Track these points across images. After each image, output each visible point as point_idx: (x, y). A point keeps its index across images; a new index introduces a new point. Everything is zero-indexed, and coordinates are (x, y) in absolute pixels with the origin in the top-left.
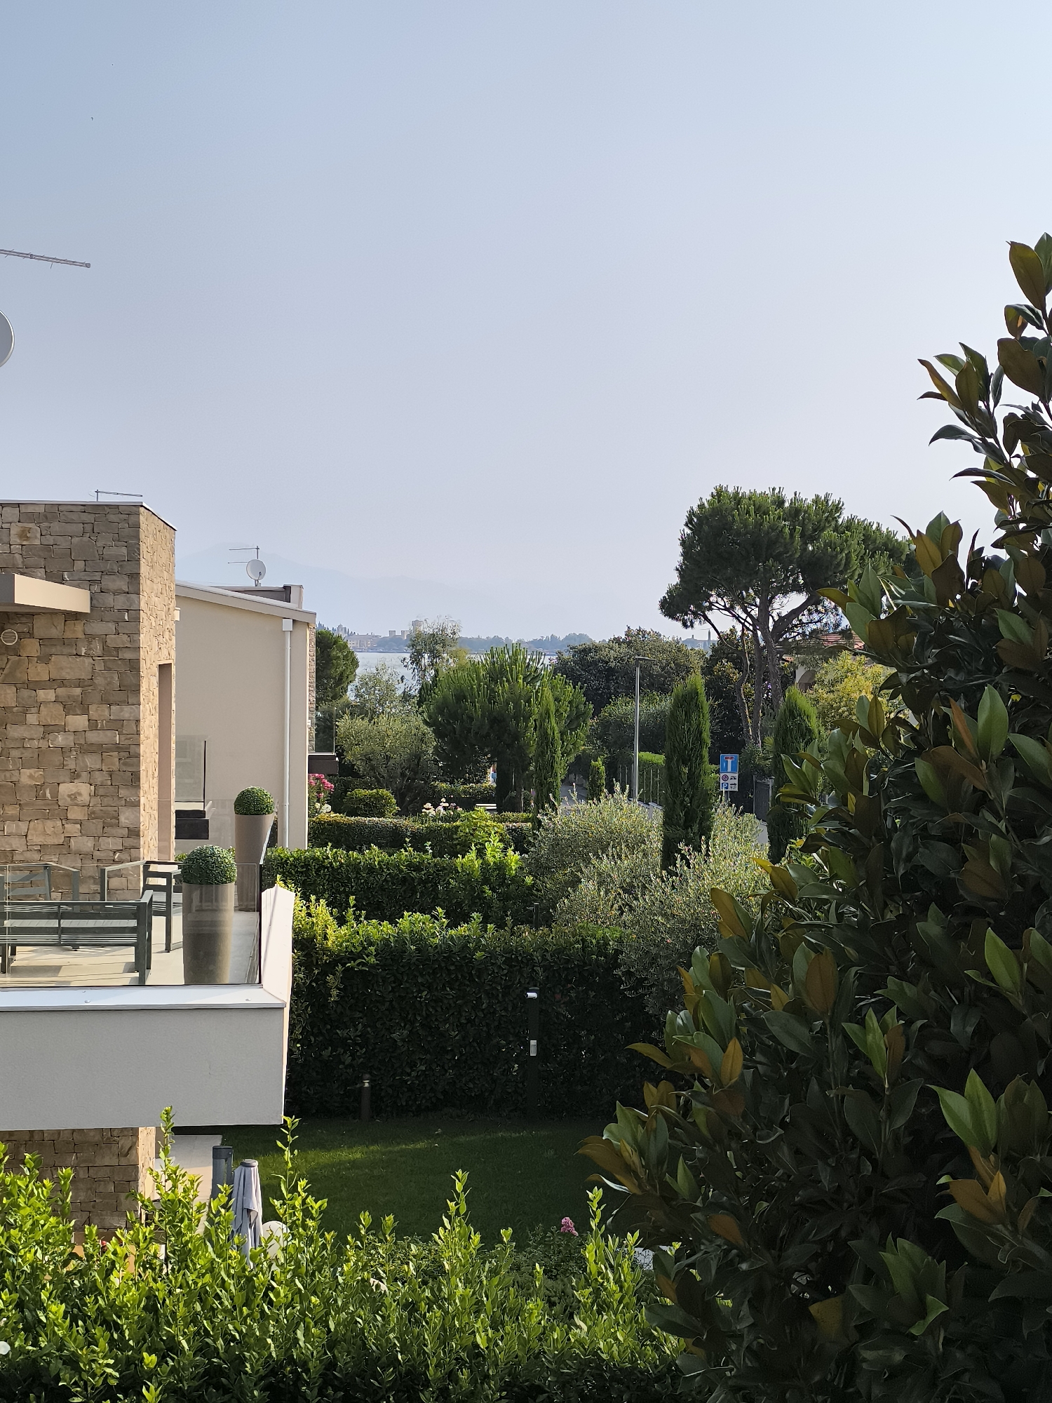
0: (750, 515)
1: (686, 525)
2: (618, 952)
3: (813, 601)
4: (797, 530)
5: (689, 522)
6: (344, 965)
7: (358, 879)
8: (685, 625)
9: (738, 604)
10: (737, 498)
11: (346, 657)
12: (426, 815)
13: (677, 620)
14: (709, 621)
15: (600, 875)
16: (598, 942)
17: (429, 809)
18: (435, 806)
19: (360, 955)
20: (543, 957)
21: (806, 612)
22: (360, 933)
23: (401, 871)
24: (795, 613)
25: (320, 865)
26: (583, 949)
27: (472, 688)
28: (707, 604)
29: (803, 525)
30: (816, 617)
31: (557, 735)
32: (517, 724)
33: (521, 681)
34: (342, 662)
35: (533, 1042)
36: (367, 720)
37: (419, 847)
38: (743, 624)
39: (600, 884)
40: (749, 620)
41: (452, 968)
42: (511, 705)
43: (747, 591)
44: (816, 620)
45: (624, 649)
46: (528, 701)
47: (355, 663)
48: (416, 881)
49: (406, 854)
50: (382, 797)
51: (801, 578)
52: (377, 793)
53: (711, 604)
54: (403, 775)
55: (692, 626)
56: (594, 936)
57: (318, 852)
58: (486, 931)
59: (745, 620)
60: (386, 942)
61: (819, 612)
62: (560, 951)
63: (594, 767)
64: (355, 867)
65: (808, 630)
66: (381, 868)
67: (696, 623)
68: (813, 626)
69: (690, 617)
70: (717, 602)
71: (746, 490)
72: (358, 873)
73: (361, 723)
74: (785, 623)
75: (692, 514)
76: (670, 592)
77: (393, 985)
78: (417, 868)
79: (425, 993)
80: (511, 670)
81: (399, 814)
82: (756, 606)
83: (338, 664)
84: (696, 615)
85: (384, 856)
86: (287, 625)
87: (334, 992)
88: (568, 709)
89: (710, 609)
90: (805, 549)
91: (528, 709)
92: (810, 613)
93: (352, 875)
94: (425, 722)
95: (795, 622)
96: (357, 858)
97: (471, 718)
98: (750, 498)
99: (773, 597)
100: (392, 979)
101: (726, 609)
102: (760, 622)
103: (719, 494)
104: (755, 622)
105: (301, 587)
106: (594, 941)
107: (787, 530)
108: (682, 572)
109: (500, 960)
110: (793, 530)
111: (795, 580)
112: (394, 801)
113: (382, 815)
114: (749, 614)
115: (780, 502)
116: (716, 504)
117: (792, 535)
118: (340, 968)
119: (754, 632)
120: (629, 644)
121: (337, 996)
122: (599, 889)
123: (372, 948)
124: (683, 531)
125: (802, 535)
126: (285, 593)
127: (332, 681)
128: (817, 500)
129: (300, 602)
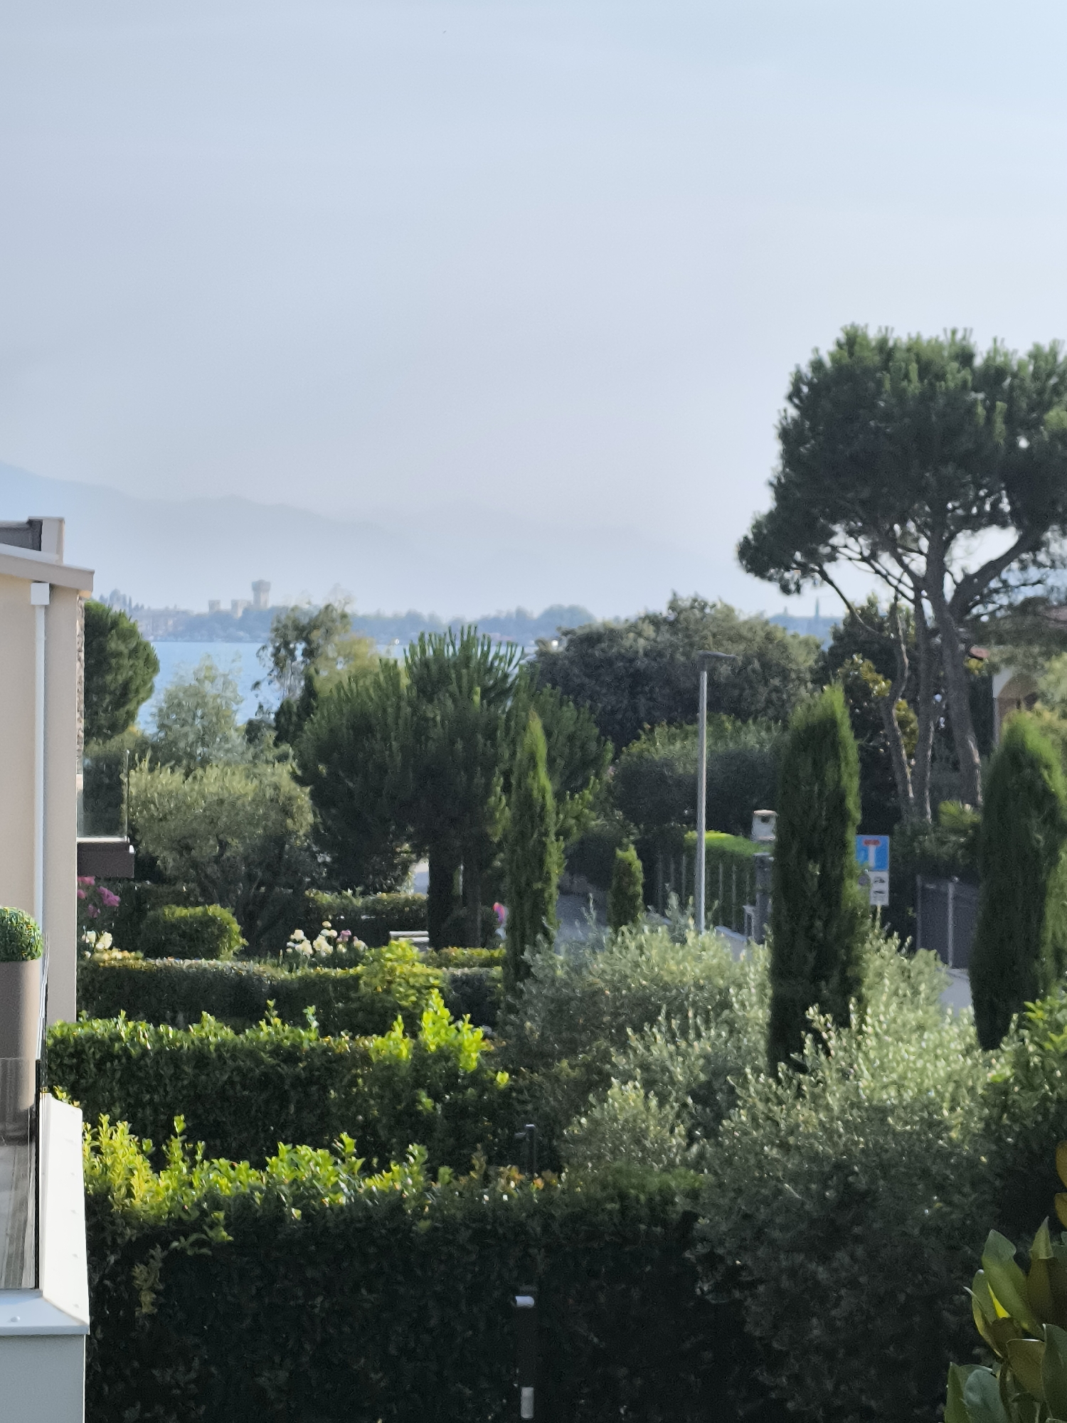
0: (910, 381)
1: (790, 398)
2: (689, 1218)
3: (1030, 543)
4: (998, 410)
5: (795, 394)
6: (165, 1245)
7: (178, 1079)
8: (785, 589)
9: (885, 549)
10: (885, 351)
11: (134, 653)
12: (296, 954)
13: (770, 579)
14: (831, 583)
15: (645, 1067)
16: (650, 1200)
17: (300, 942)
18: (312, 936)
19: (197, 1226)
20: (546, 1228)
21: (1015, 565)
22: (196, 1183)
23: (259, 1062)
24: (994, 568)
25: (106, 1050)
26: (623, 1211)
27: (385, 711)
28: (826, 550)
29: (1010, 400)
30: (1034, 574)
31: (550, 802)
32: (471, 778)
33: (477, 698)
34: (126, 662)
35: (527, 1392)
36: (180, 772)
37: (293, 1015)
38: (896, 588)
39: (648, 1084)
40: (906, 579)
41: (372, 1250)
42: (459, 745)
43: (903, 524)
44: (1035, 579)
45: (665, 636)
46: (491, 735)
47: (151, 664)
48: (288, 1082)
49: (271, 1030)
50: (213, 920)
51: (1005, 500)
52: (205, 913)
53: (834, 548)
54: (250, 877)
55: (798, 590)
56: (641, 1188)
57: (99, 1027)
58: (435, 1179)
59: (900, 581)
60: (244, 1201)
61: (1040, 565)
62: (576, 1218)
63: (622, 861)
64: (174, 1057)
65: (1019, 597)
66: (220, 1057)
67: (807, 585)
68: (1029, 592)
69: (792, 575)
70: (846, 546)
71: (901, 333)
72: (177, 1067)
73: (169, 779)
74: (975, 586)
75: (798, 380)
76: (757, 527)
77: (259, 1284)
78: (290, 1055)
79: (320, 1299)
80: (459, 678)
81: (245, 954)
82: (921, 553)
83: (119, 667)
84: (805, 571)
85: (227, 1033)
86: (40, 594)
87: (147, 1298)
88: (567, 750)
89: (832, 558)
90: (1013, 445)
91: (491, 751)
92: (1024, 568)
93: (168, 1071)
94: (295, 777)
95: (994, 584)
96: (175, 1039)
97: (382, 769)
98: (909, 350)
99: (952, 536)
100: (258, 1271)
101: (864, 559)
102: (929, 583)
103: (852, 341)
104: (920, 584)
105: (61, 521)
106: (642, 1197)
107: (980, 410)
108: (782, 490)
109: (464, 1235)
110: (990, 410)
111: (995, 505)
112: (236, 927)
113: (213, 953)
114: (906, 568)
115: (965, 357)
116: (846, 360)
117: (989, 420)
118: (158, 1252)
119: (917, 602)
120: (672, 625)
121: (153, 1304)
122: (646, 1097)
123: (221, 1215)
124: (785, 411)
125: (1009, 418)
126: (31, 533)
127: (108, 699)
128: (1036, 355)
129: (59, 550)
